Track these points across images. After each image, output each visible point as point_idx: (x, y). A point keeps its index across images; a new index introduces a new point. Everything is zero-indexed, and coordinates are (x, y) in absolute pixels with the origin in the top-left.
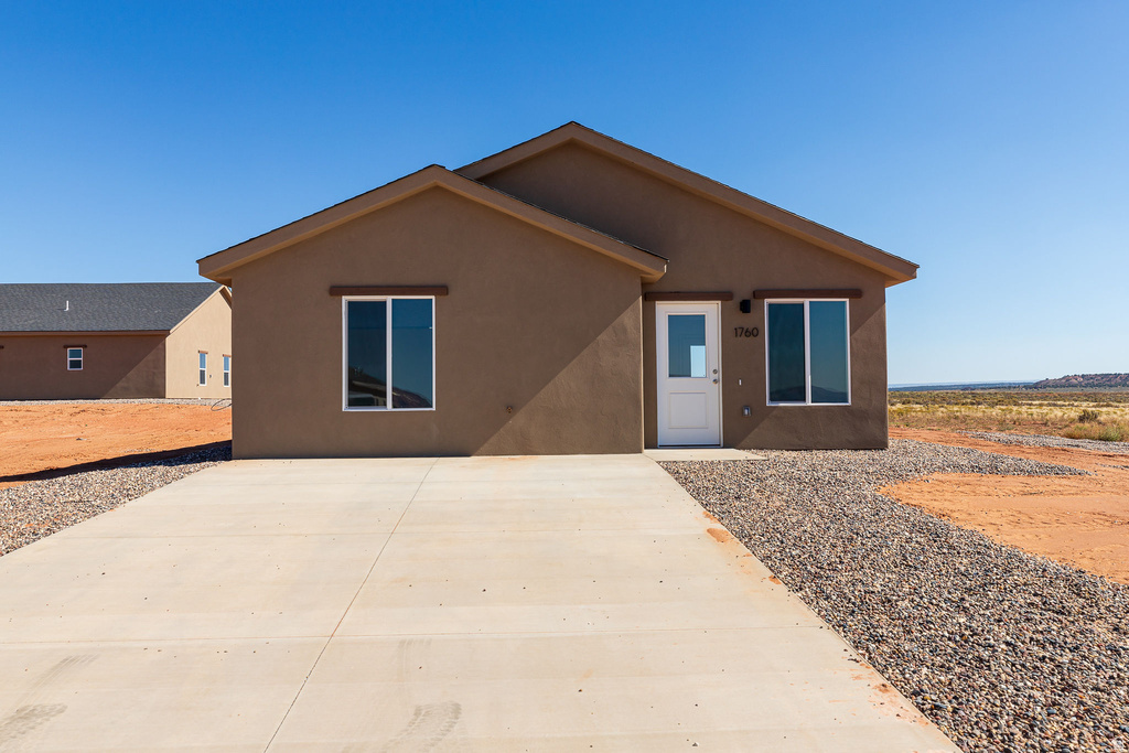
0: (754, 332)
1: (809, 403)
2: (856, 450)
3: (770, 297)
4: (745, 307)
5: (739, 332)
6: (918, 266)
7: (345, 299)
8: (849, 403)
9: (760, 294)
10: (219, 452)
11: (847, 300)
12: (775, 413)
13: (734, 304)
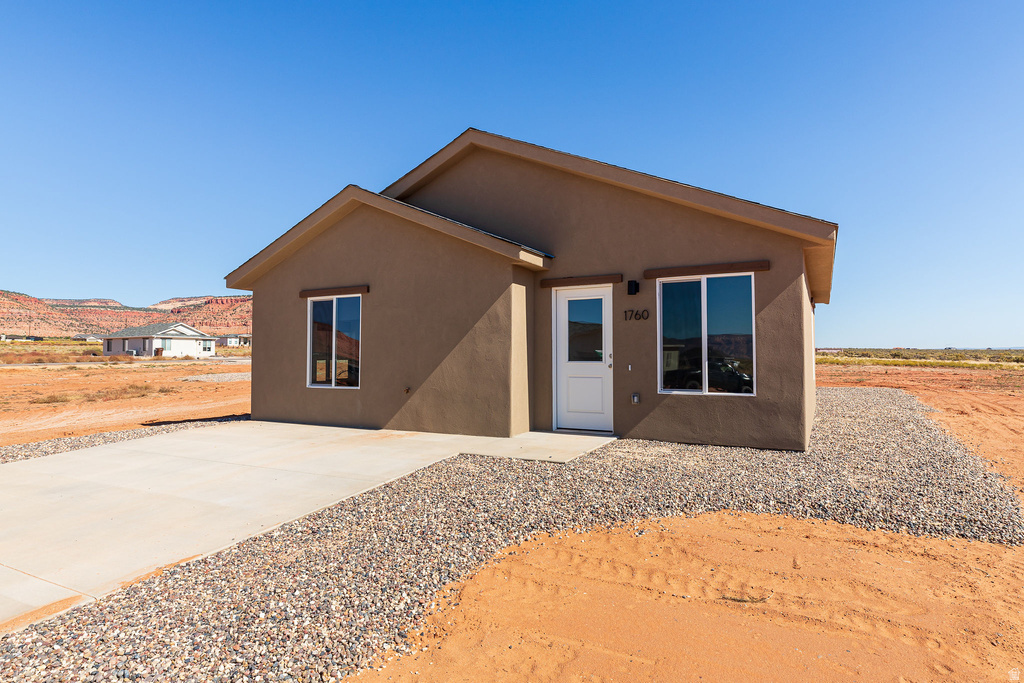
0: (645, 315)
1: (706, 392)
2: (762, 449)
3: (660, 277)
4: (634, 288)
5: (629, 314)
6: (835, 227)
7: (310, 300)
8: (754, 394)
9: (651, 274)
10: (246, 417)
11: (752, 274)
12: (666, 401)
13: (624, 285)
